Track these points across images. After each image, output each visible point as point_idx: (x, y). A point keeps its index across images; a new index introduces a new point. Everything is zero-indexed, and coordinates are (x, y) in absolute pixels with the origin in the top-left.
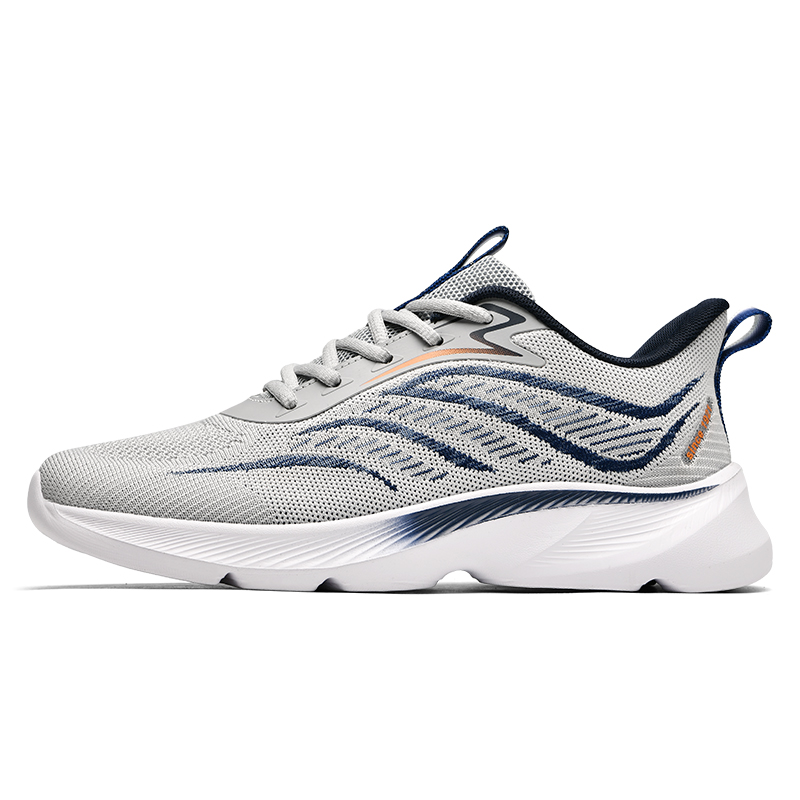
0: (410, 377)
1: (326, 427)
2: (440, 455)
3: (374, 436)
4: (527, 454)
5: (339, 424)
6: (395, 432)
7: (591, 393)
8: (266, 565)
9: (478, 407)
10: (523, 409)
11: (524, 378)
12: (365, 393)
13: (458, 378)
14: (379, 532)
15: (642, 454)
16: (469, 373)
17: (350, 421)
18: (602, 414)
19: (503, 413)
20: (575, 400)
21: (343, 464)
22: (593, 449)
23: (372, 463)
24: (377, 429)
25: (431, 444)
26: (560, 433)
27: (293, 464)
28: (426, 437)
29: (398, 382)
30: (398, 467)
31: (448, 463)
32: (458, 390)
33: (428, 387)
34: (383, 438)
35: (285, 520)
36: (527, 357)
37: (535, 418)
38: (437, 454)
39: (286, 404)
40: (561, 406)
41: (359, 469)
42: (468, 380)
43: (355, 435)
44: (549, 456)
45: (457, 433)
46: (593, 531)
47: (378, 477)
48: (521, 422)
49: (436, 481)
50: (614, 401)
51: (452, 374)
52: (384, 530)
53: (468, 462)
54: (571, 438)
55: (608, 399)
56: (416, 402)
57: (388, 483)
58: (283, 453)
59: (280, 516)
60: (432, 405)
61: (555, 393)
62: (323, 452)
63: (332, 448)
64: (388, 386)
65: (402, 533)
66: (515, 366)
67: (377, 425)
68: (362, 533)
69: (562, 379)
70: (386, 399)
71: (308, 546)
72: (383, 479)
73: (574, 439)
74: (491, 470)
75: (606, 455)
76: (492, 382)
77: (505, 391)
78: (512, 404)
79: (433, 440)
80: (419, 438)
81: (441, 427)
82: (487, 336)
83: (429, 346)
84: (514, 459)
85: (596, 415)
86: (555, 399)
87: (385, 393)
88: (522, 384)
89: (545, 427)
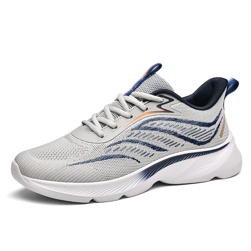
0: (139, 123)
1: (116, 144)
2: (152, 148)
3: (131, 145)
4: (177, 144)
5: (120, 142)
6: (137, 143)
7: (195, 122)
8: (105, 195)
9: (162, 131)
10: (175, 130)
11: (175, 120)
12: (126, 130)
13: (154, 122)
14: (136, 177)
15: (210, 138)
16: (158, 120)
17: (123, 141)
18: (198, 127)
19: (170, 132)
20: (191, 125)
21: (123, 157)
22: (196, 139)
23: (132, 155)
24: (132, 143)
25: (149, 145)
26: (186, 136)
27: (107, 159)
28: (147, 143)
29: (136, 125)
30: (139, 155)
31: (154, 150)
32: (155, 126)
33: (146, 126)
34: (134, 145)
35: (109, 179)
36: (176, 113)
37: (179, 132)
38: (151, 148)
39: (100, 136)
40: (187, 127)
41: (129, 158)
42: (158, 122)
43: (125, 146)
44: (183, 143)
45: (156, 140)
46: (197, 165)
47: (134, 159)
48: (175, 134)
49: (151, 157)
50: (201, 123)
51: (153, 121)
52: (138, 176)
53: (160, 149)
54: (189, 137)
55: (200, 123)
56: (143, 132)
57: (137, 161)
58: (103, 155)
59: (107, 178)
60: (147, 132)
61: (185, 123)
62: (116, 153)
63: (119, 152)
64: (133, 127)
65: (143, 176)
66: (172, 116)
67: (132, 141)
68: (132, 179)
69: (186, 119)
70: (133, 132)
71: (116, 186)
72: (136, 159)
73: (190, 137)
74: (167, 151)
75: (200, 140)
76: (165, 122)
77: (170, 125)
78: (172, 129)
79: (149, 144)
80: (145, 144)
81: (151, 139)
82: (162, 106)
83: (144, 111)
84: (173, 146)
85: (197, 128)
86: (185, 125)
87: (132, 130)
88: (175, 122)
89: (182, 134)
